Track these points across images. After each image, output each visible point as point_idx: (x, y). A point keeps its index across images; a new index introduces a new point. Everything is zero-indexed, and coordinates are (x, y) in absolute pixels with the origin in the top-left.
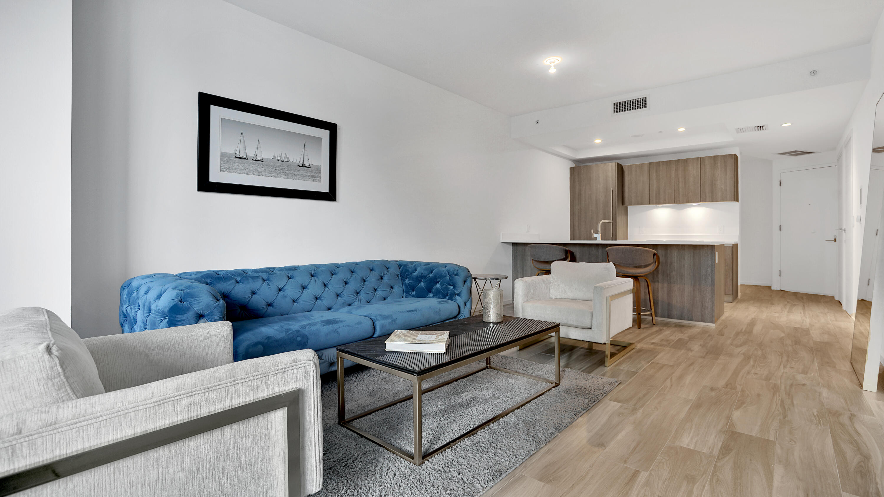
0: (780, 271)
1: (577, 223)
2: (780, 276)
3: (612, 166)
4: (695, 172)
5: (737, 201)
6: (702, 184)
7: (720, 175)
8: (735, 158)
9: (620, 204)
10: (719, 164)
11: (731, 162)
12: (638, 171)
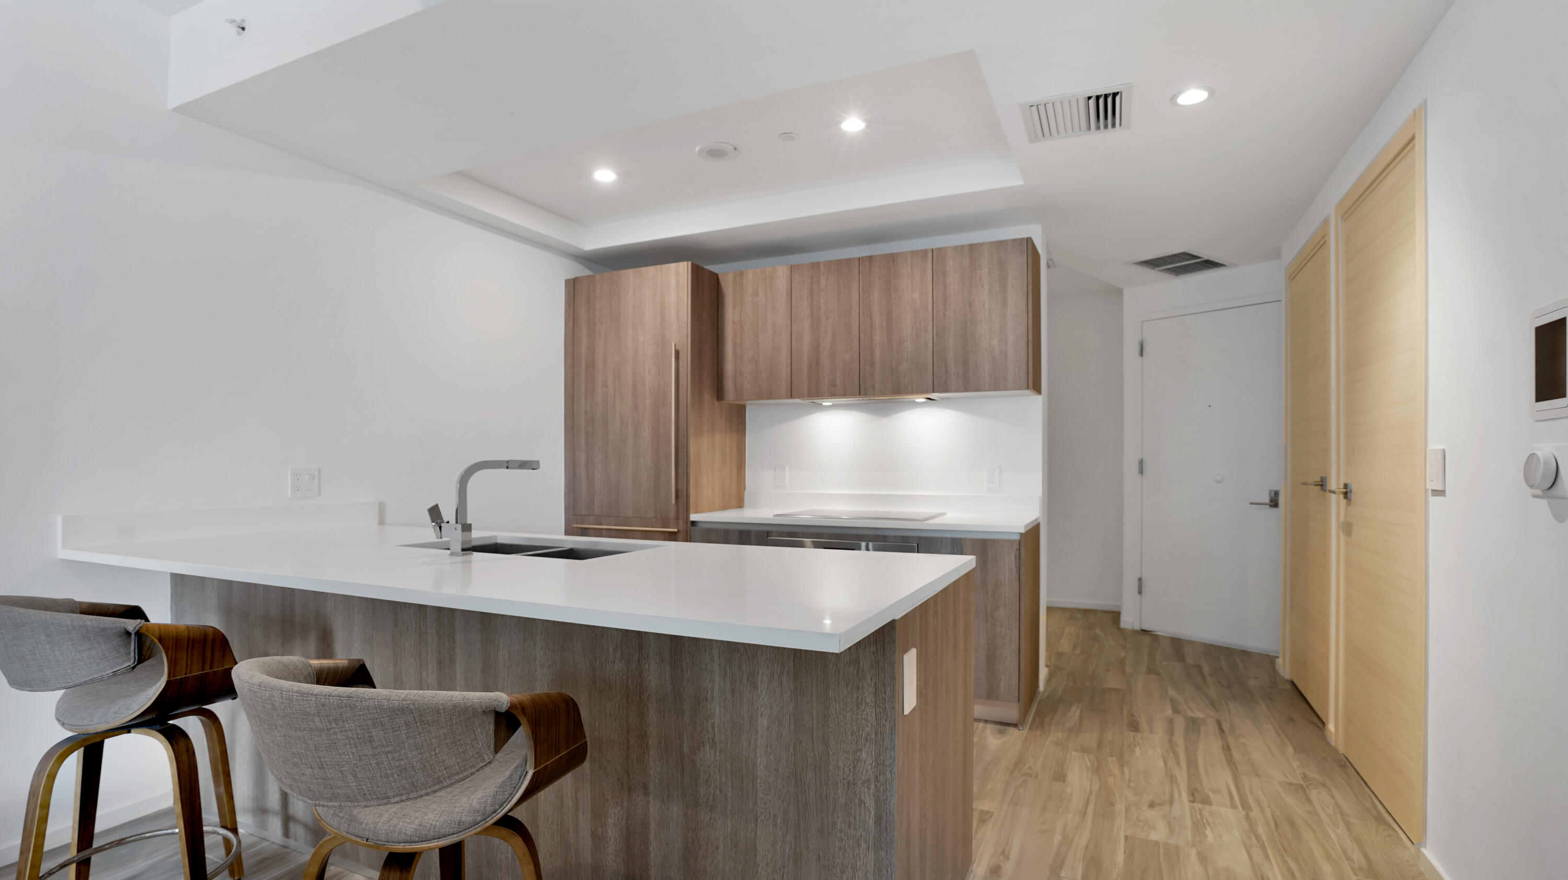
0: (1140, 580)
1: (582, 457)
2: (1140, 592)
3: (677, 274)
4: (916, 295)
5: (1037, 389)
6: (937, 334)
7: (987, 306)
8: (1030, 254)
9: (707, 397)
10: (985, 271)
11: (1017, 264)
12: (760, 292)
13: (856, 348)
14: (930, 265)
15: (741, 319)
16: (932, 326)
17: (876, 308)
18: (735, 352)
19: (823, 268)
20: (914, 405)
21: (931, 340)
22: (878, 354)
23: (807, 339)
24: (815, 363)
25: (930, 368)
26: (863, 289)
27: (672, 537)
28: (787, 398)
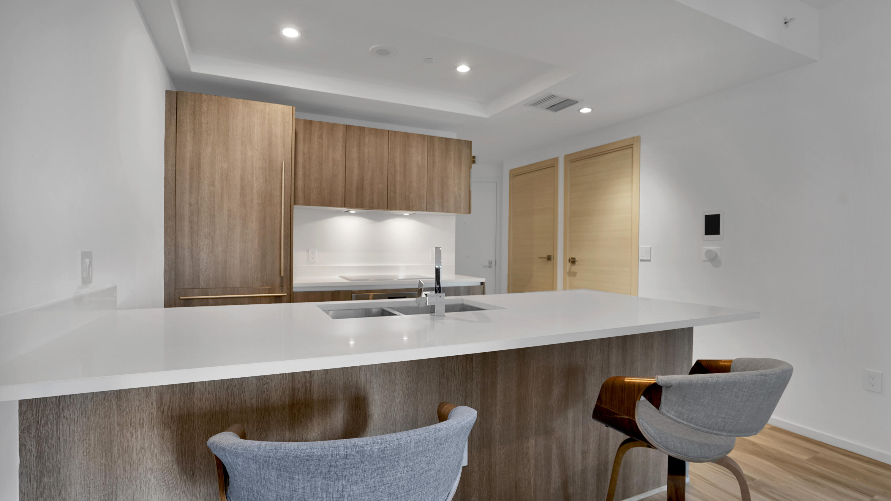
13: (386, 182)
14: (426, 144)
15: (309, 152)
16: (426, 176)
17: (398, 161)
18: (304, 173)
19: (366, 131)
20: (402, 216)
21: (426, 183)
22: (398, 187)
23: (356, 172)
24: (361, 188)
25: (425, 198)
26: (391, 149)
27: (278, 300)
28: (342, 207)
